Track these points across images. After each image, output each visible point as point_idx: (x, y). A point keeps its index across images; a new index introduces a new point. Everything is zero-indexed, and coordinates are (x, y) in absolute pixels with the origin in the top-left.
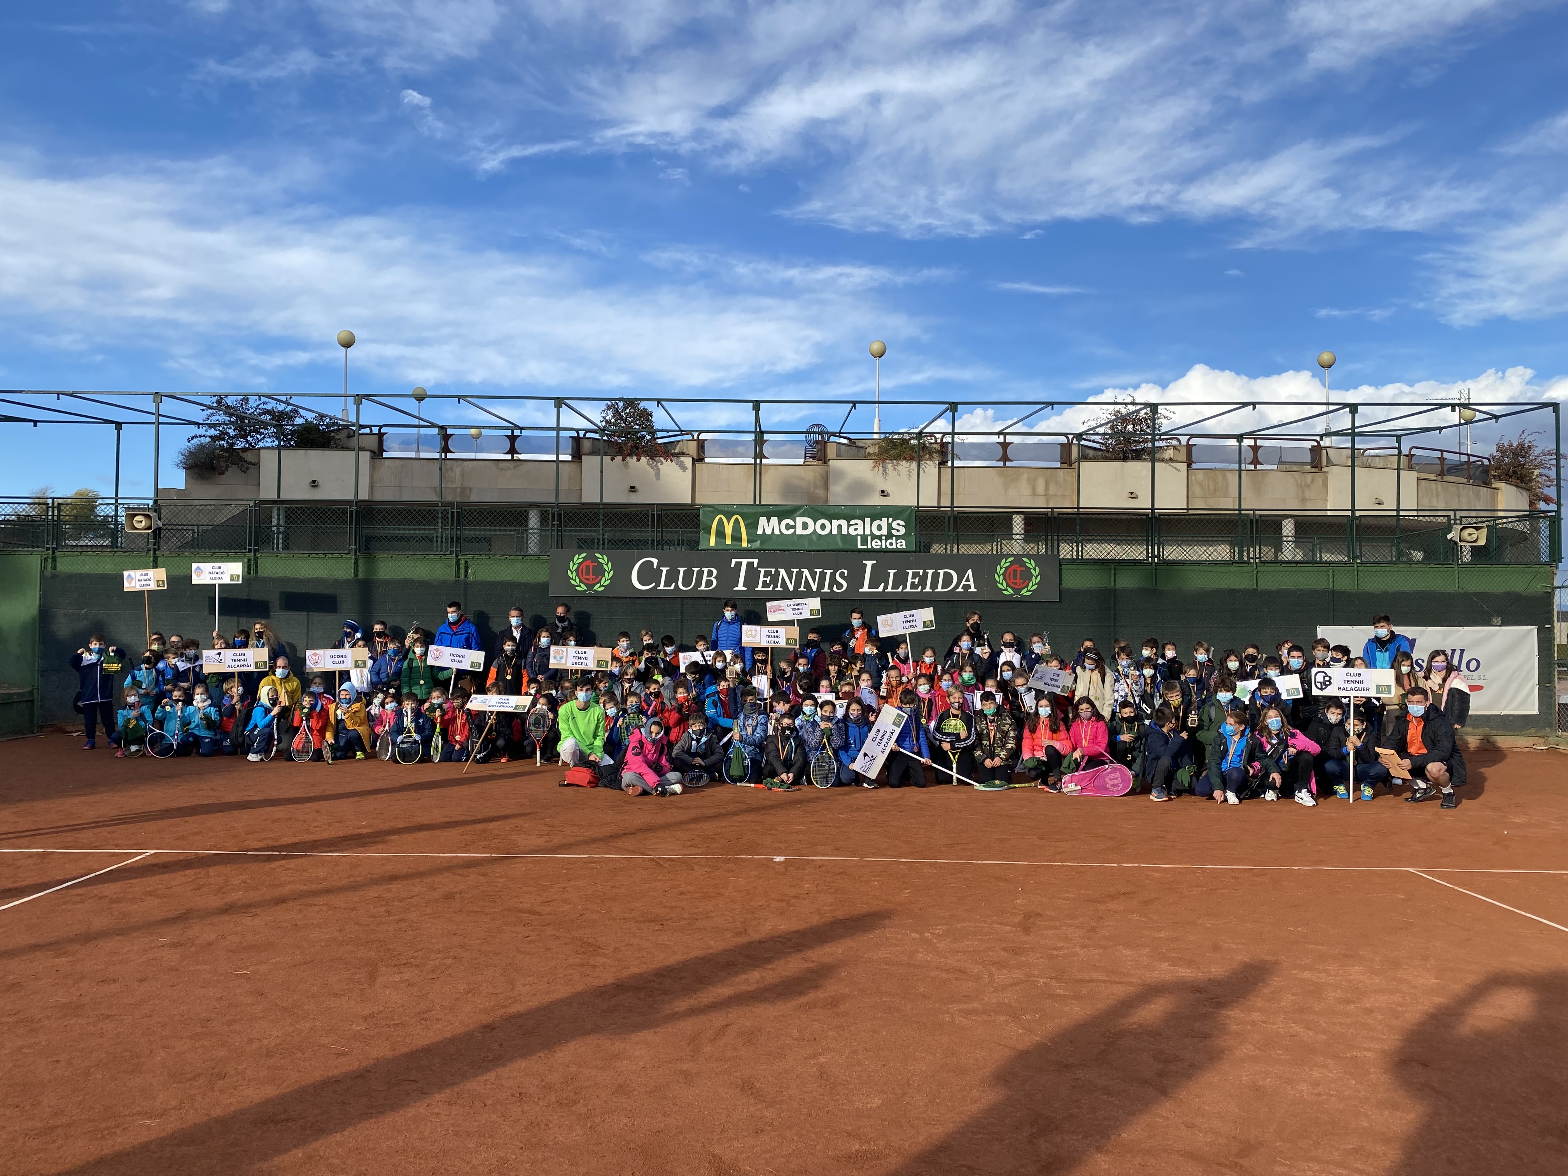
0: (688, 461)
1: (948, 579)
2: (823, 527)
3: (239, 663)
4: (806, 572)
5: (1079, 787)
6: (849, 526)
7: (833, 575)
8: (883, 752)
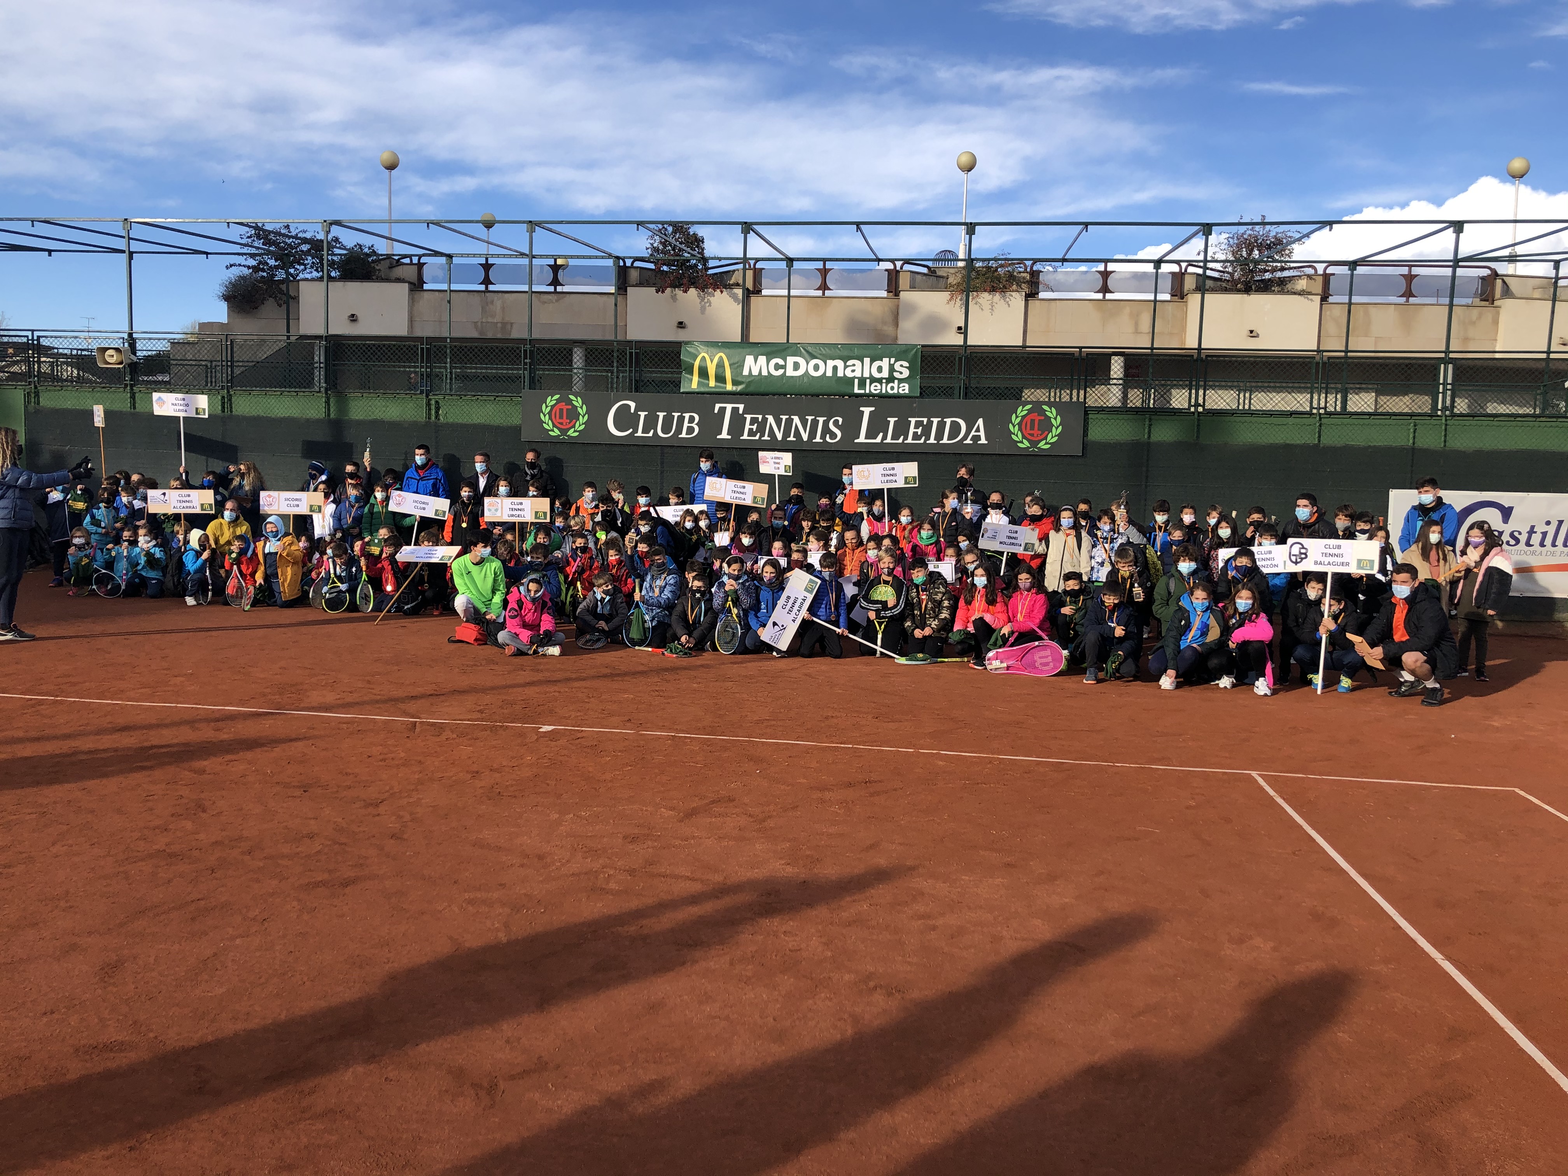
0: (739, 292)
1: (955, 428)
2: (816, 368)
3: (185, 505)
4: (796, 420)
5: (1005, 665)
6: (846, 367)
7: (826, 424)
8: (794, 621)
